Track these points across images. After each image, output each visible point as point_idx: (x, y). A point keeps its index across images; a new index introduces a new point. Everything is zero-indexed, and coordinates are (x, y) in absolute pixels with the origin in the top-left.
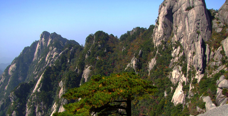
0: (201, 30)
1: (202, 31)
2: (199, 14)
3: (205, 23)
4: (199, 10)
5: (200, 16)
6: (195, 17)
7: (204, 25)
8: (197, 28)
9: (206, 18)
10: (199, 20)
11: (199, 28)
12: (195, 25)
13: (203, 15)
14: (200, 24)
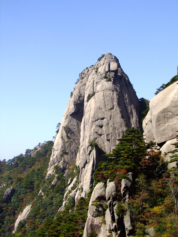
0: (106, 138)
1: (108, 140)
2: (103, 107)
3: (117, 126)
4: (102, 98)
5: (103, 110)
6: (93, 112)
7: (114, 129)
8: (96, 136)
9: (119, 115)
10: (103, 119)
11: (101, 135)
12: (92, 129)
13: (112, 108)
14: (103, 128)
